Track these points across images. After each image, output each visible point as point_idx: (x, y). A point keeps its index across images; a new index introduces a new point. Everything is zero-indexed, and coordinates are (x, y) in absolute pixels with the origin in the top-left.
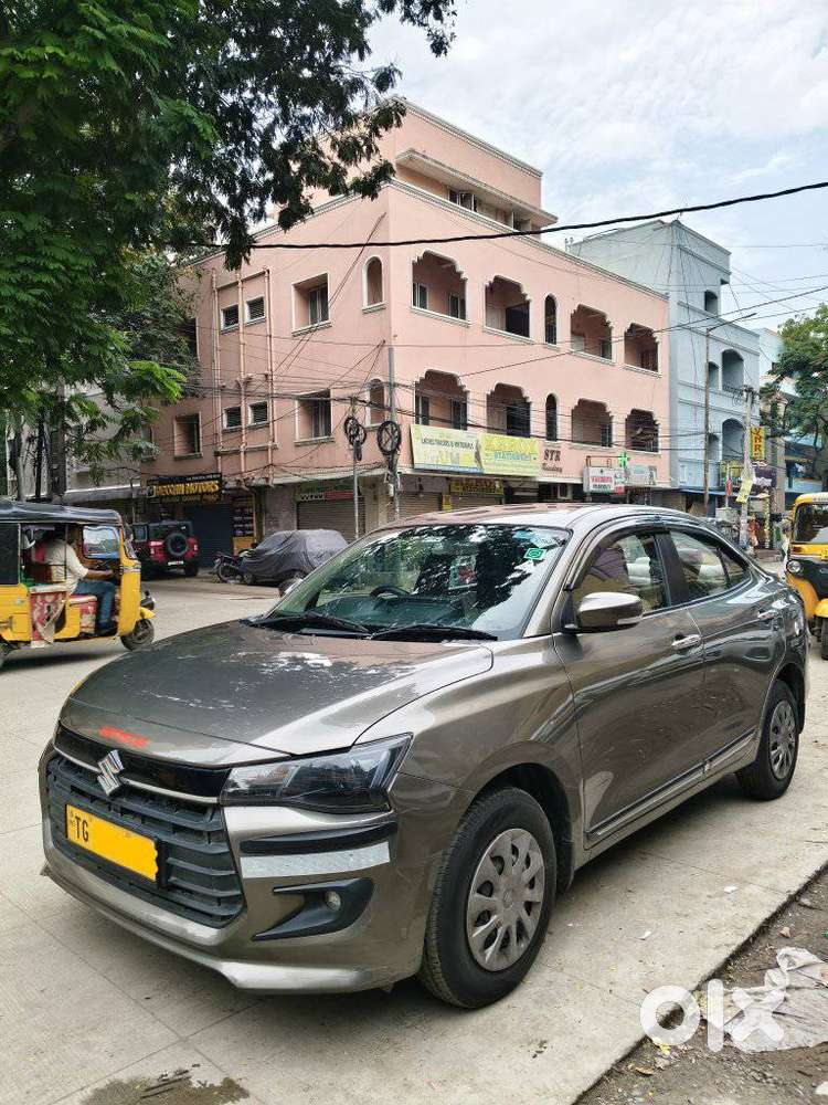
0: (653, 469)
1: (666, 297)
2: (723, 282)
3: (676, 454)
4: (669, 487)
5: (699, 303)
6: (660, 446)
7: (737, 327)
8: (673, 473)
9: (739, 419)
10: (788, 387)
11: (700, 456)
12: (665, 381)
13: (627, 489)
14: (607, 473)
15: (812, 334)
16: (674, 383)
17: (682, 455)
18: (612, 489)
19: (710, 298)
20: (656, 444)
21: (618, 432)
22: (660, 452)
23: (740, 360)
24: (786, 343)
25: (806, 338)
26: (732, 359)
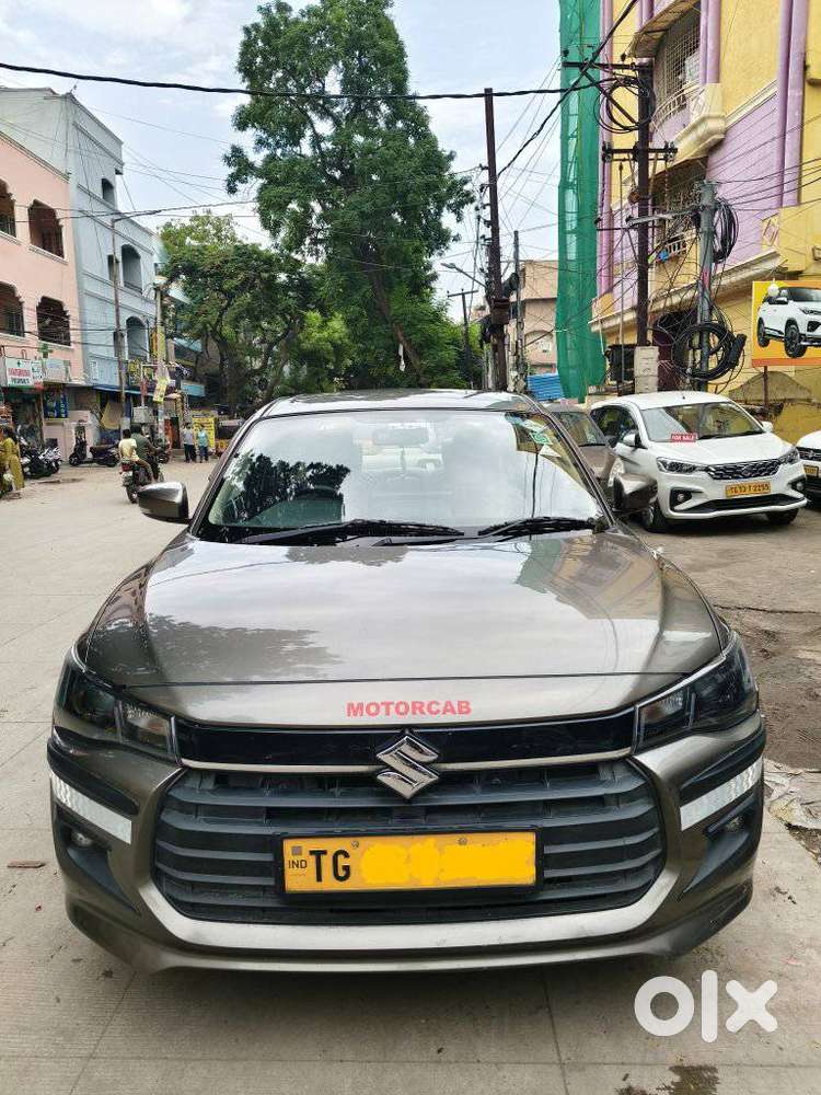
0: (68, 363)
1: (66, 176)
2: (118, 173)
3: (87, 349)
4: (83, 383)
5: (98, 190)
6: (72, 339)
7: (133, 222)
8: (87, 370)
9: (140, 317)
10: (176, 292)
11: (111, 353)
12: (71, 269)
13: (45, 384)
14: (24, 366)
15: (188, 240)
16: (81, 274)
17: (92, 350)
18: (31, 383)
19: (107, 186)
20: (67, 337)
21: (30, 320)
22: (73, 346)
23: (137, 257)
24: (166, 246)
25: (182, 244)
26: (130, 254)
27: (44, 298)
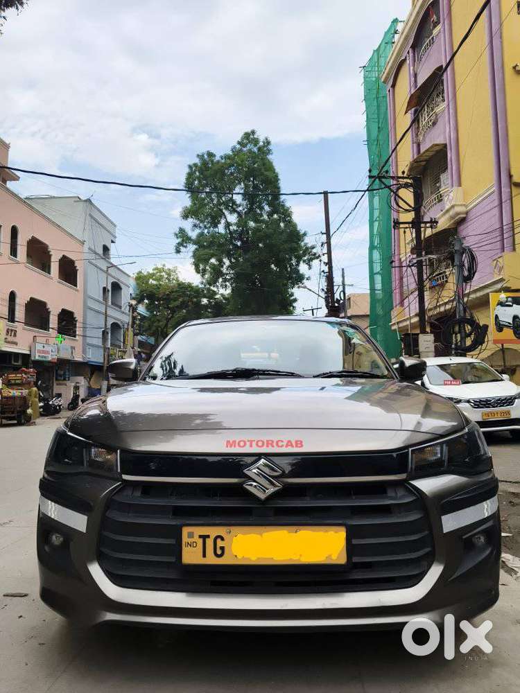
0: (73, 348)
1: (83, 243)
2: (113, 242)
3: (86, 339)
4: (81, 360)
5: (100, 251)
6: (77, 333)
7: (119, 269)
8: (84, 351)
9: (119, 323)
10: (142, 309)
11: (99, 342)
12: (81, 295)
13: (58, 359)
14: (48, 348)
15: (151, 280)
16: (86, 297)
17: (89, 340)
18: (50, 359)
19: (106, 249)
20: (75, 332)
21: (53, 321)
22: (77, 338)
23: (120, 288)
24: (138, 284)
25: (147, 282)
26: (116, 287)
27: (63, 310)
